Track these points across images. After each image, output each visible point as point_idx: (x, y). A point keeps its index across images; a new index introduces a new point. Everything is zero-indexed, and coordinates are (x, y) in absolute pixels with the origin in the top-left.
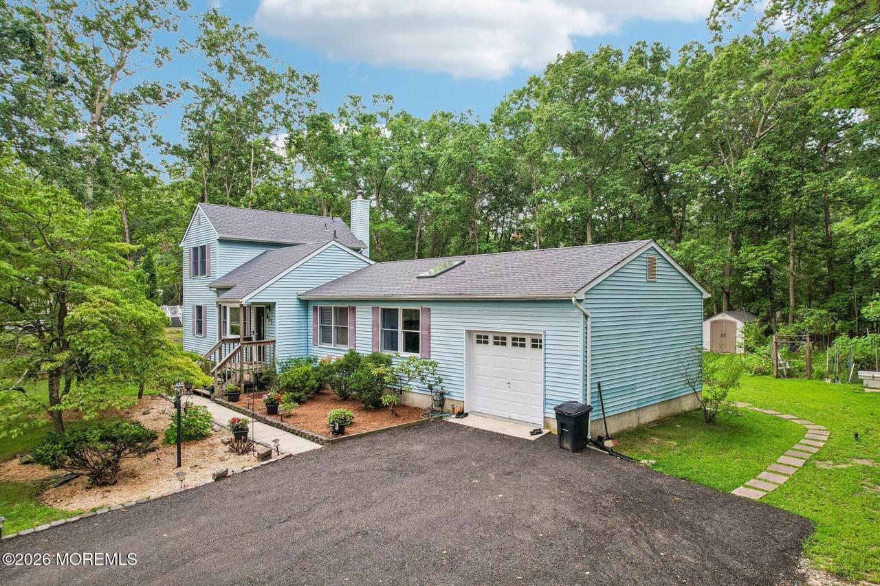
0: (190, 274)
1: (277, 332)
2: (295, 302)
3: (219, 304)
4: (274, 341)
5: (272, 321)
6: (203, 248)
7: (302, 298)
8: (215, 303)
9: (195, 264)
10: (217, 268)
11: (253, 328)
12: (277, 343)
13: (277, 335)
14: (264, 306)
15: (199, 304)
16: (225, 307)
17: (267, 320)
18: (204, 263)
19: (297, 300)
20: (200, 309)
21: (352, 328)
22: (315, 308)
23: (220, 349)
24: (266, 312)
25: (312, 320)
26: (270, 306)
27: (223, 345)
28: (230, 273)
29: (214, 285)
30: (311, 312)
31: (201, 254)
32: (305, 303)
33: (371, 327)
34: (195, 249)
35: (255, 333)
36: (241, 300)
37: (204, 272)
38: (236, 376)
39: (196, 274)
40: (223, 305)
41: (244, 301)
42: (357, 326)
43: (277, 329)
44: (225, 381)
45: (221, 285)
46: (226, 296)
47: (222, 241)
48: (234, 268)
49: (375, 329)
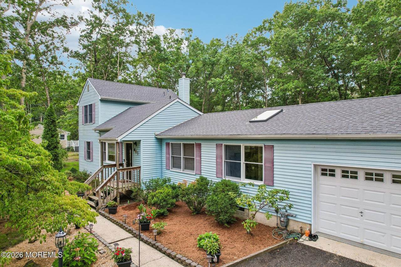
0: (83, 122)
1: (142, 161)
2: (153, 140)
3: (101, 141)
4: (140, 167)
5: (138, 153)
6: (91, 106)
7: (159, 137)
8: (99, 140)
9: (86, 116)
10: (100, 118)
11: (124, 157)
12: (142, 169)
13: (142, 163)
14: (132, 143)
15: (89, 141)
16: (105, 143)
17: (134, 152)
18: (91, 115)
19: (154, 139)
20: (89, 144)
21: (198, 158)
22: (168, 144)
23: (102, 172)
24: (133, 147)
25: (165, 152)
26: (137, 143)
27: (104, 169)
28: (108, 121)
29: (98, 128)
30: (164, 147)
31: (89, 110)
32: (160, 141)
33: (215, 158)
34: (86, 107)
35: (125, 160)
36: (117, 139)
37: (91, 121)
38: (113, 193)
39: (86, 122)
40: (103, 141)
41: (119, 139)
42: (202, 157)
43: (142, 159)
44: (106, 196)
45: (103, 128)
46: (105, 136)
47: (102, 101)
48: (111, 118)
49: (218, 160)
